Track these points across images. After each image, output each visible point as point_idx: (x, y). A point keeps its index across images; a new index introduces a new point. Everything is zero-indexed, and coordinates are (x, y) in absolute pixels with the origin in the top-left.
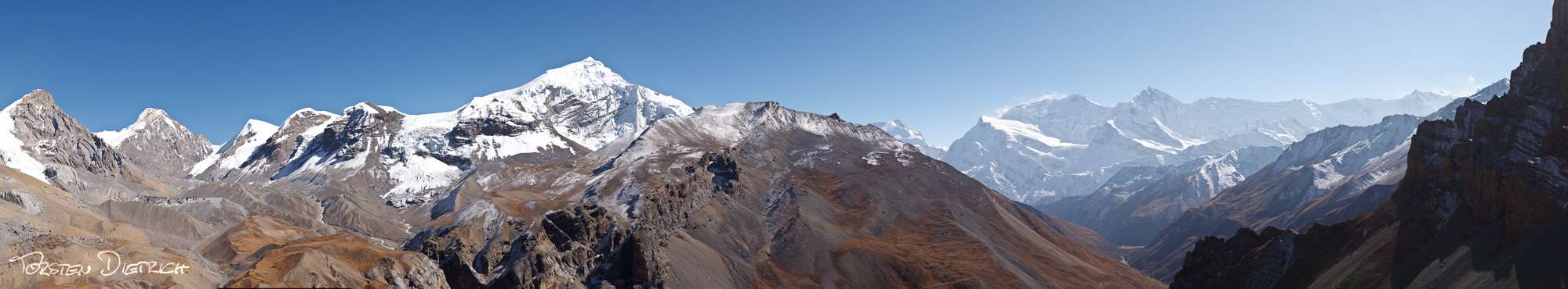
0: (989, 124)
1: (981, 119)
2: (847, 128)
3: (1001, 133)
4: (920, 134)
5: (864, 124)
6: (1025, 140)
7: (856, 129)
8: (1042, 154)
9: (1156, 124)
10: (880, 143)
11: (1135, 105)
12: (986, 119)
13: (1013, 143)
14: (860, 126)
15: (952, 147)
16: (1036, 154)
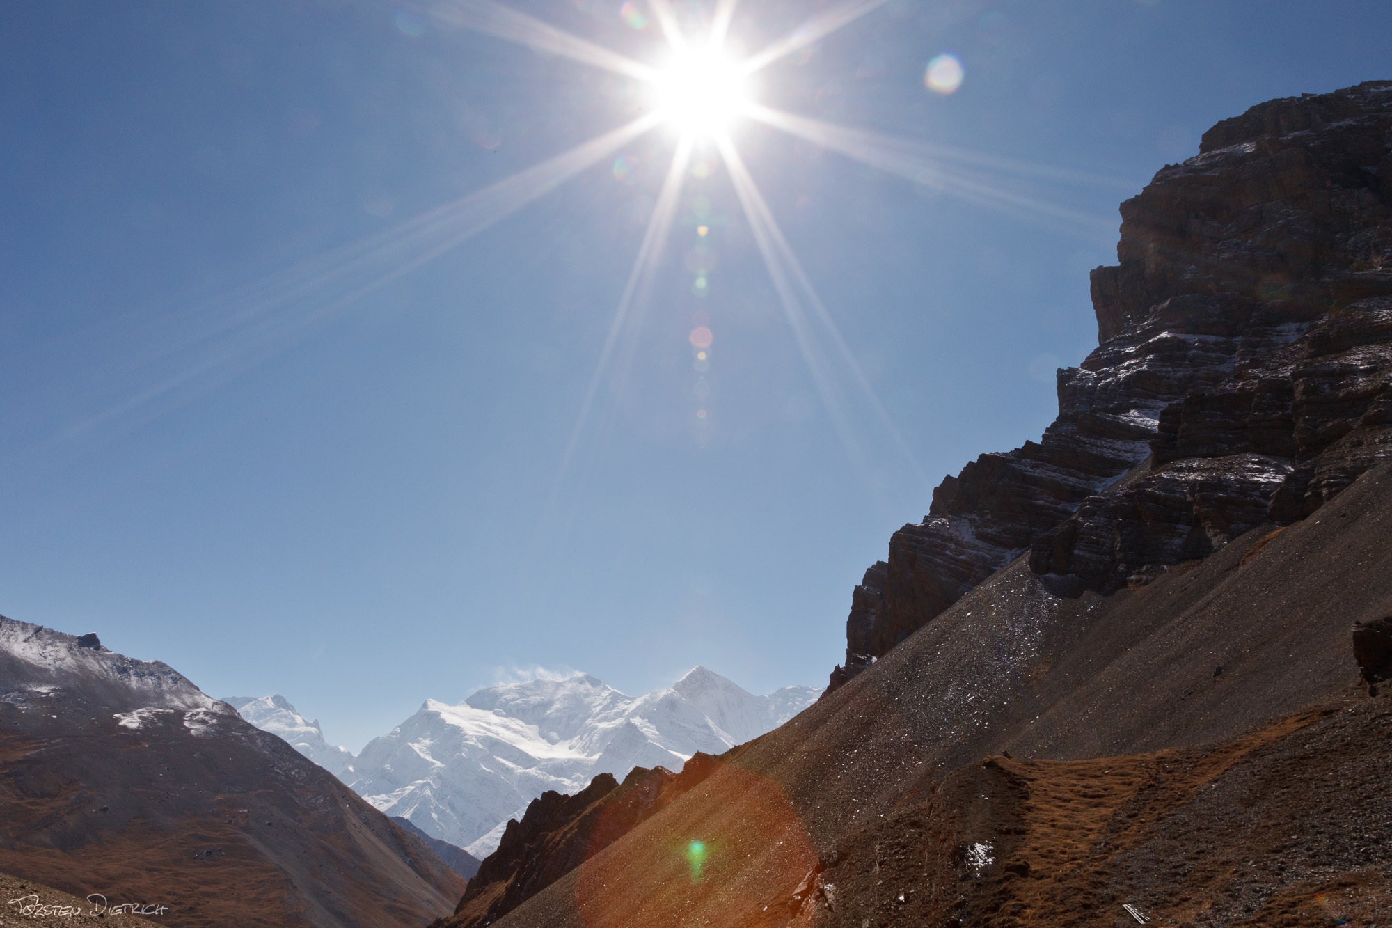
0: (438, 714)
1: (425, 705)
2: (106, 665)
3: (456, 730)
4: (316, 724)
5: (147, 659)
6: (494, 745)
7: (125, 666)
8: (519, 770)
9: (707, 726)
10: (168, 696)
11: (677, 695)
12: (434, 706)
13: (474, 748)
14: (136, 663)
15: (366, 752)
16: (509, 770)
